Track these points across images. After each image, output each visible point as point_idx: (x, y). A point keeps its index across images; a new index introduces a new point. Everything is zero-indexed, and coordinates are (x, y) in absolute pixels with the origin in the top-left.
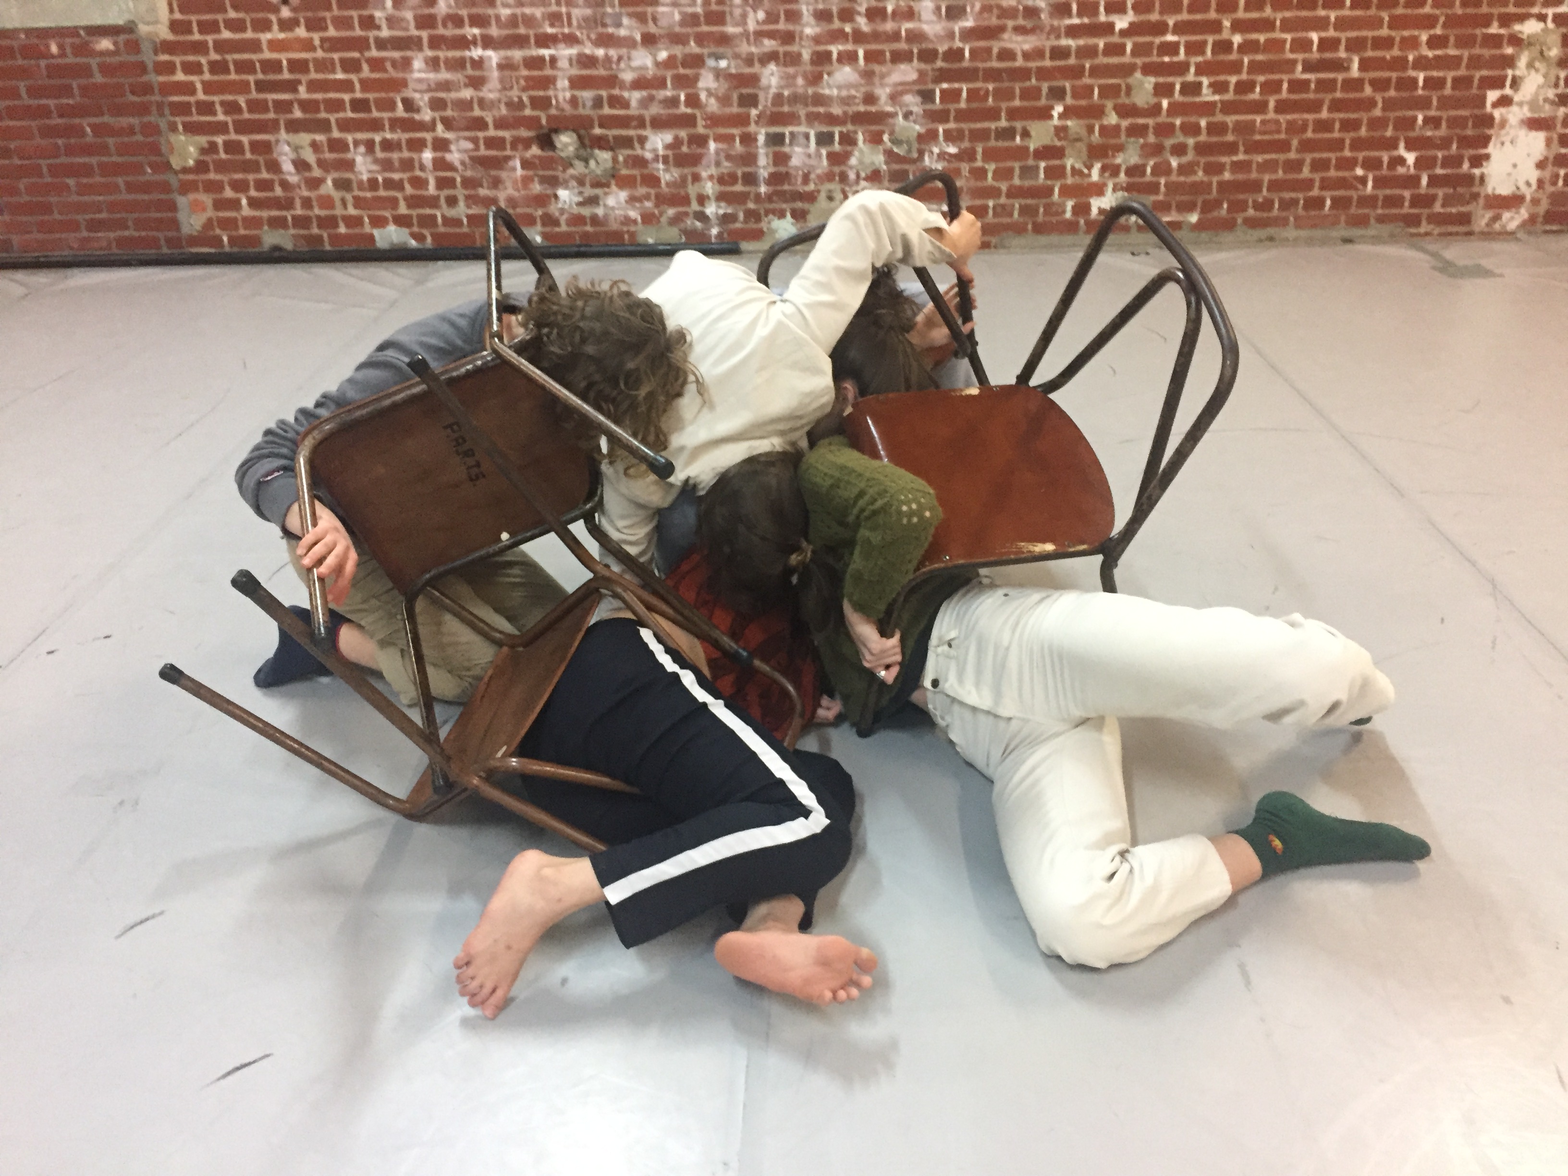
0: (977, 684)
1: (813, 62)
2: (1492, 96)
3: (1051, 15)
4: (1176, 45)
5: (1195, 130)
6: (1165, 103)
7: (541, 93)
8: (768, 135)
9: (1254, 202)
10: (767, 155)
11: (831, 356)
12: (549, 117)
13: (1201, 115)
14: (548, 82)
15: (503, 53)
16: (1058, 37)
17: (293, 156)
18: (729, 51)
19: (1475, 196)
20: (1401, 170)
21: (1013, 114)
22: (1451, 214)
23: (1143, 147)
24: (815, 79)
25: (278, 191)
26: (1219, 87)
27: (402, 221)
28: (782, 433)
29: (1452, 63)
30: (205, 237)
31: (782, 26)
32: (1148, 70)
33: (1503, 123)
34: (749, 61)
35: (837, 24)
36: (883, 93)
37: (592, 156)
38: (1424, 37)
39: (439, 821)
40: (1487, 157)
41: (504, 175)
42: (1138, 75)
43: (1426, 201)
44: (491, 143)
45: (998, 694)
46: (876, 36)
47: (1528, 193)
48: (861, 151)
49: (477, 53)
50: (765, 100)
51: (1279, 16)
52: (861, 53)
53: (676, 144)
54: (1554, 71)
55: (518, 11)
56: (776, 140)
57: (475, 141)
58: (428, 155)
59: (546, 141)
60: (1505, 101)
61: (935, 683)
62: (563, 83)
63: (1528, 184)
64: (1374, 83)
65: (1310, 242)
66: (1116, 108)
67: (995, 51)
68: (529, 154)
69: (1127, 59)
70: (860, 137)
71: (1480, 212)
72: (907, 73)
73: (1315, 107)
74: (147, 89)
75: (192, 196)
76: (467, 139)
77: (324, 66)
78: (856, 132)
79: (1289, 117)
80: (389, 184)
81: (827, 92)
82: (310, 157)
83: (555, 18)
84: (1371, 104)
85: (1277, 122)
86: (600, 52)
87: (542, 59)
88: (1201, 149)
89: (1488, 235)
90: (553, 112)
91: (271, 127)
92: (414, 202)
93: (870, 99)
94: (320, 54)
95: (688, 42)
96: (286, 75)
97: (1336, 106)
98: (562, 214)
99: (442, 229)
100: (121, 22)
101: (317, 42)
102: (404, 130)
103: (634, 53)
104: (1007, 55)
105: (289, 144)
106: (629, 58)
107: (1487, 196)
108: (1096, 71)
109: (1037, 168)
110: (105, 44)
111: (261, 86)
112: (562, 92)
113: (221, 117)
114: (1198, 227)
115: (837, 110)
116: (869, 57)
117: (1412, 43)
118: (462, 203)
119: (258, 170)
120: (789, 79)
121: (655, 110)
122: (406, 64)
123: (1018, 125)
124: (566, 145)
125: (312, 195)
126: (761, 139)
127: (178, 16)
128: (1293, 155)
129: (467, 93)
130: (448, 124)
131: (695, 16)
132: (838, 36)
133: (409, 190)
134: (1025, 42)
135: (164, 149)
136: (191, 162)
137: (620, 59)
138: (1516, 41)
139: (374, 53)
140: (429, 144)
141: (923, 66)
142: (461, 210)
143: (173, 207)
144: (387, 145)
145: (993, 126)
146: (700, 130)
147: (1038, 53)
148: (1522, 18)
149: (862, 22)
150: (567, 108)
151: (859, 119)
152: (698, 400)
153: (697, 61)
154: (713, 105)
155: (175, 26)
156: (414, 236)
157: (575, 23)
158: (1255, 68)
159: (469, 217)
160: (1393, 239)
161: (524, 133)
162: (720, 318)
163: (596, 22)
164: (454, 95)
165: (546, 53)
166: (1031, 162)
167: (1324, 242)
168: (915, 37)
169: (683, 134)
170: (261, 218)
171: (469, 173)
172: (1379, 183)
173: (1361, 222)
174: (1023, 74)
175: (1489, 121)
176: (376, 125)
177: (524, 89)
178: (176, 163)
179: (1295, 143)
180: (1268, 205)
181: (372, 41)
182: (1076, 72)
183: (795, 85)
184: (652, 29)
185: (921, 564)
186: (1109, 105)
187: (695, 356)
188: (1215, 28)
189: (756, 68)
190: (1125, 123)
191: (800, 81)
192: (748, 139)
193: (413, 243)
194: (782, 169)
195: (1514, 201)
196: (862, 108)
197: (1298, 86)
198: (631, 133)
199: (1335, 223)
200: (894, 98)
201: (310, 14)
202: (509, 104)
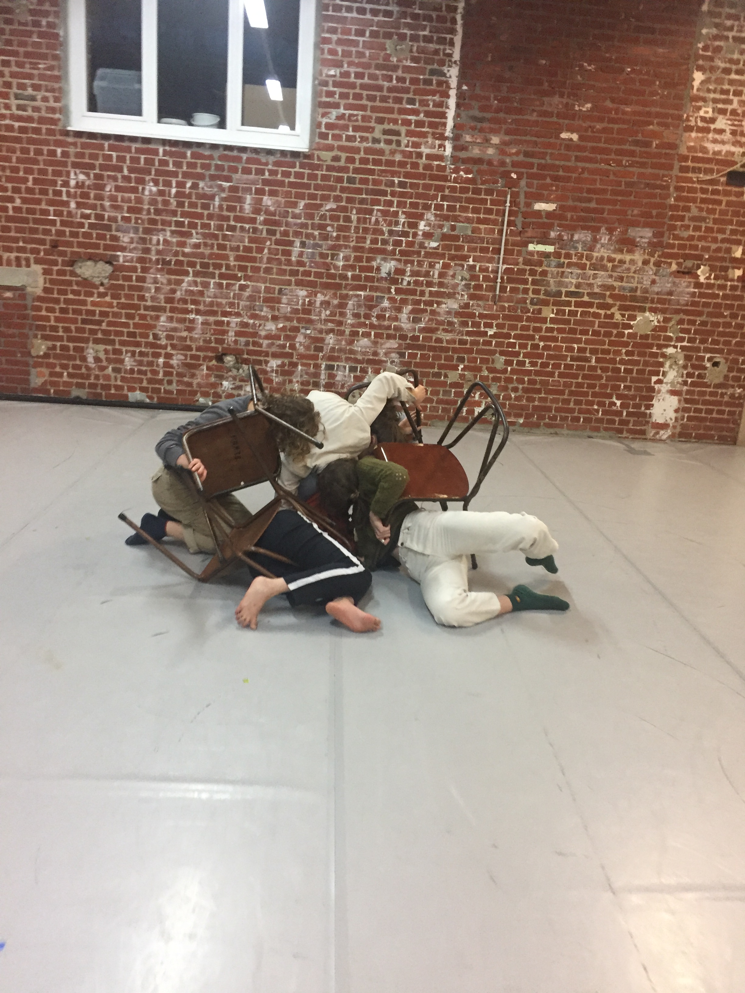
0: (418, 544)
1: (350, 335)
2: (654, 379)
3: (460, 326)
4: (515, 343)
5: (523, 382)
6: (509, 368)
7: (220, 337)
8: (326, 365)
9: (549, 416)
10: (325, 374)
11: (371, 427)
12: (223, 348)
13: (525, 375)
14: (225, 332)
15: (204, 318)
16: (462, 335)
17: (94, 355)
18: (312, 327)
19: (648, 422)
20: (614, 408)
21: (441, 367)
22: (637, 430)
23: (499, 387)
24: (351, 342)
25: (84, 370)
26: (533, 364)
27: (143, 390)
28: (351, 453)
29: (637, 363)
30: (43, 388)
31: (337, 318)
32: (502, 353)
33: (659, 391)
34: (321, 332)
35: (362, 320)
36: (382, 352)
37: (241, 367)
38: (624, 351)
39: (212, 583)
40: (653, 405)
41: (197, 372)
42: (497, 355)
43: (627, 423)
44: (193, 357)
45: (425, 546)
46: (380, 327)
47: (671, 423)
48: (369, 376)
49: (192, 316)
50: (327, 350)
51: (560, 336)
52: (373, 333)
53: (283, 365)
54: (681, 370)
55: (214, 300)
56: (330, 368)
57: (186, 356)
58: (161, 360)
59: (220, 359)
60: (659, 382)
61: (402, 544)
62: (232, 333)
63: (671, 419)
64: (601, 368)
65: (573, 436)
66: (487, 368)
67: (434, 338)
68: (211, 364)
69: (492, 348)
70: (370, 370)
71: (650, 429)
72: (393, 344)
73: (576, 376)
74: (25, 317)
75: (39, 369)
76: (182, 354)
77: (115, 315)
78: (368, 368)
79: (565, 380)
80: (140, 372)
81: (356, 348)
82: (102, 356)
83: (232, 305)
84: (600, 377)
85: (559, 381)
86: (251, 321)
87: (223, 322)
88: (525, 390)
89: (653, 440)
90: (225, 346)
91: (86, 341)
92: (150, 381)
93: (375, 354)
94: (115, 309)
95: (293, 321)
96: (97, 318)
97: (585, 377)
98: (223, 393)
99: (162, 395)
100: (19, 285)
101: (115, 304)
102: (151, 348)
103: (267, 324)
104: (439, 340)
105: (93, 349)
106: (264, 326)
107: (653, 423)
108: (479, 352)
109: (451, 391)
110: (8, 294)
111: (84, 321)
112: (231, 337)
113: (61, 334)
114: (522, 425)
115: (360, 357)
116: (376, 335)
117: (618, 353)
118: (174, 384)
119: (75, 359)
120: (339, 341)
121: (274, 349)
122: (157, 318)
123: (443, 372)
124: (230, 361)
125: (101, 373)
126: (323, 367)
127: (48, 285)
128: (566, 397)
129: (185, 334)
130: (173, 347)
131: (297, 310)
132: (364, 325)
133: (149, 375)
134: (447, 336)
135: (29, 347)
136: (42, 353)
137: (260, 325)
138: (664, 356)
139: (142, 312)
140: (163, 355)
141: (401, 342)
142: (174, 387)
143: (28, 373)
144: (141, 354)
145: (431, 371)
146: (295, 360)
147: (454, 341)
148: (667, 346)
149: (374, 320)
150: (232, 344)
151: (369, 362)
152: (323, 436)
153: (296, 330)
154: (302, 350)
155: (46, 290)
156: (149, 397)
157: (241, 308)
158: (550, 357)
159: (177, 390)
160: (611, 438)
161: (210, 354)
162: (332, 410)
163: (250, 308)
164: (178, 334)
165: (225, 319)
166: (448, 388)
167: (579, 437)
168: (397, 329)
169: (286, 361)
170: (72, 382)
171: (180, 370)
172: (605, 413)
173: (597, 429)
174: (446, 350)
175: (653, 390)
176: (138, 344)
177: (212, 335)
178: (34, 353)
179: (567, 391)
180: (554, 418)
181: (142, 306)
182: (470, 351)
183: (341, 344)
184: (276, 313)
185: (401, 497)
186: (484, 367)
187: (323, 420)
188: (532, 338)
189: (323, 335)
190: (491, 376)
191: (343, 343)
192: (317, 366)
193: (148, 401)
194: (332, 381)
195: (664, 426)
196: (371, 357)
197: (567, 366)
198: (262, 358)
199: (585, 429)
200: (386, 354)
201: (113, 291)
202: (205, 341)
